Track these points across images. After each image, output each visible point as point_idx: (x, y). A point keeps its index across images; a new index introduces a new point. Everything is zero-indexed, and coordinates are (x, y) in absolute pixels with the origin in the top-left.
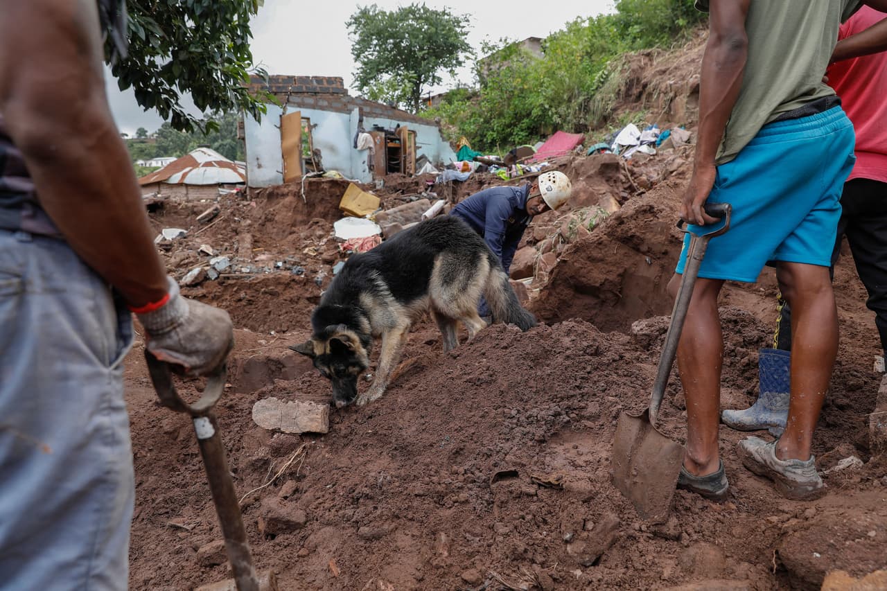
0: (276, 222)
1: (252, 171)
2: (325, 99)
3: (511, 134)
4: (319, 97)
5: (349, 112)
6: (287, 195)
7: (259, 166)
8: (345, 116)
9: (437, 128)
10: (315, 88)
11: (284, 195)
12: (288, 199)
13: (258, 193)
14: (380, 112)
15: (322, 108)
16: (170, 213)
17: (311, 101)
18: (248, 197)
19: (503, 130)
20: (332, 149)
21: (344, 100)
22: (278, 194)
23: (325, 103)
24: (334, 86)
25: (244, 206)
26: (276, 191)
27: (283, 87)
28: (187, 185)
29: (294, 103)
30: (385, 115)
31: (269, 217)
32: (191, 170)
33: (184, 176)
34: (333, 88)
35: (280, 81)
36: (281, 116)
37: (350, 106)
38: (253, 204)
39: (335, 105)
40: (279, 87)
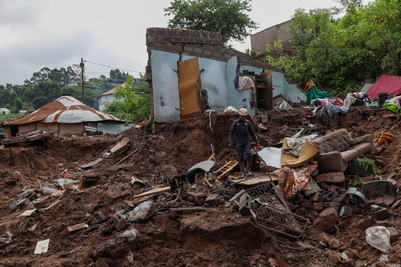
0: (191, 153)
1: (157, 108)
2: (209, 49)
3: (330, 79)
4: (204, 48)
5: (226, 60)
6: (194, 128)
7: (163, 104)
8: (223, 63)
9: (283, 74)
10: (202, 40)
11: (190, 129)
12: (196, 132)
13: (164, 128)
14: (246, 61)
15: (207, 57)
16: (53, 147)
17: (199, 50)
18: (154, 131)
19: (323, 76)
20: (215, 90)
21: (222, 50)
22: (183, 128)
23: (209, 53)
24: (215, 39)
25: (154, 139)
26: (182, 125)
27: (180, 38)
28: (59, 124)
29: (187, 52)
30: (249, 63)
31: (183, 148)
32: (61, 112)
33: (57, 117)
34: (213, 41)
35: (177, 33)
36: (178, 62)
37: (226, 56)
38: (162, 137)
39: (215, 54)
40: (177, 39)
